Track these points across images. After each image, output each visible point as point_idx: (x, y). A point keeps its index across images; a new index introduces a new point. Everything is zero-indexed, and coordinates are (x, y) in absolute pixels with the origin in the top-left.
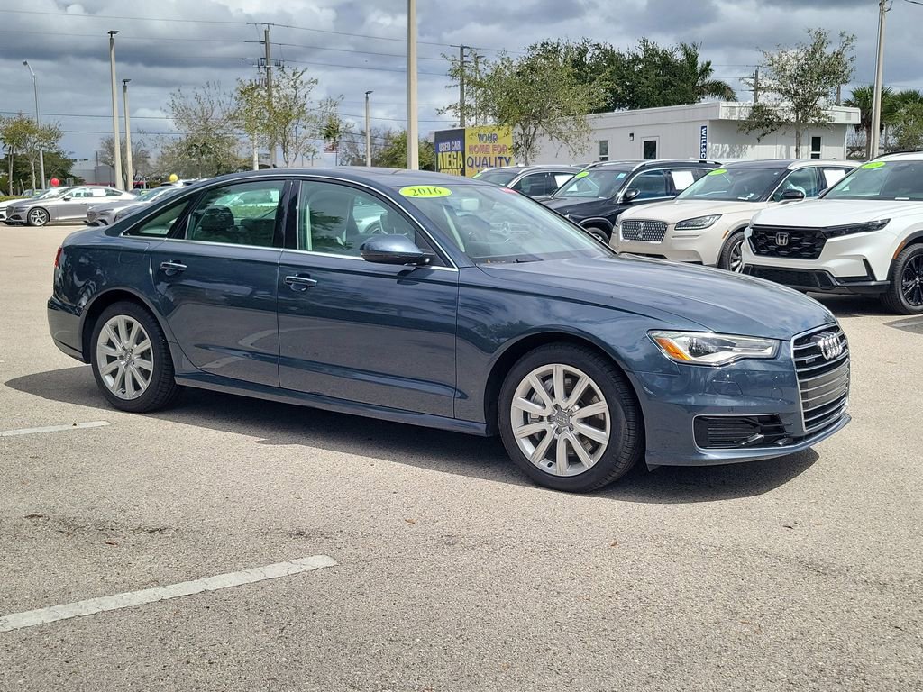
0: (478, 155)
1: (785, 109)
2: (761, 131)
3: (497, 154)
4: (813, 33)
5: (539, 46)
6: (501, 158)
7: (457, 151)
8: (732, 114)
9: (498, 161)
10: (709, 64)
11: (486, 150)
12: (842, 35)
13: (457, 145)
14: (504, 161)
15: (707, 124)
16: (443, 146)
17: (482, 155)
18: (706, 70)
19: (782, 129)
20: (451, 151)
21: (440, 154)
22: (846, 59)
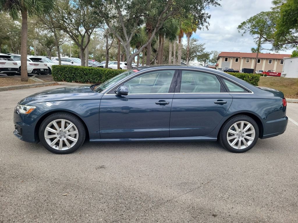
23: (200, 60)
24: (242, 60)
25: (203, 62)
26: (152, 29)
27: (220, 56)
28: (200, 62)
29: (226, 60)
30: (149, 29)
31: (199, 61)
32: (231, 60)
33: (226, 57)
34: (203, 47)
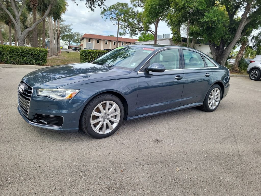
23: (65, 40)
24: (102, 42)
25: (68, 42)
26: (36, 5)
27: (84, 37)
28: (65, 42)
29: (89, 41)
30: (34, 4)
31: (63, 41)
32: (94, 42)
33: (89, 38)
34: (71, 28)
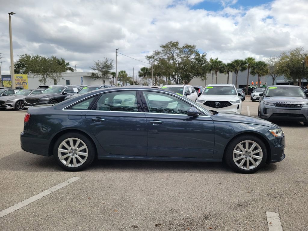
0: (17, 82)
1: (100, 74)
2: (95, 79)
3: (23, 82)
4: (105, 58)
5: (24, 55)
6: (24, 83)
7: (9, 81)
8: (88, 75)
9: (23, 83)
10: (68, 63)
11: (19, 80)
12: (111, 59)
13: (9, 79)
14: (25, 84)
15: (83, 77)
16: (4, 79)
17: (18, 82)
18: (68, 64)
19: (99, 78)
20: (7, 80)
21: (3, 81)
22: (112, 65)
